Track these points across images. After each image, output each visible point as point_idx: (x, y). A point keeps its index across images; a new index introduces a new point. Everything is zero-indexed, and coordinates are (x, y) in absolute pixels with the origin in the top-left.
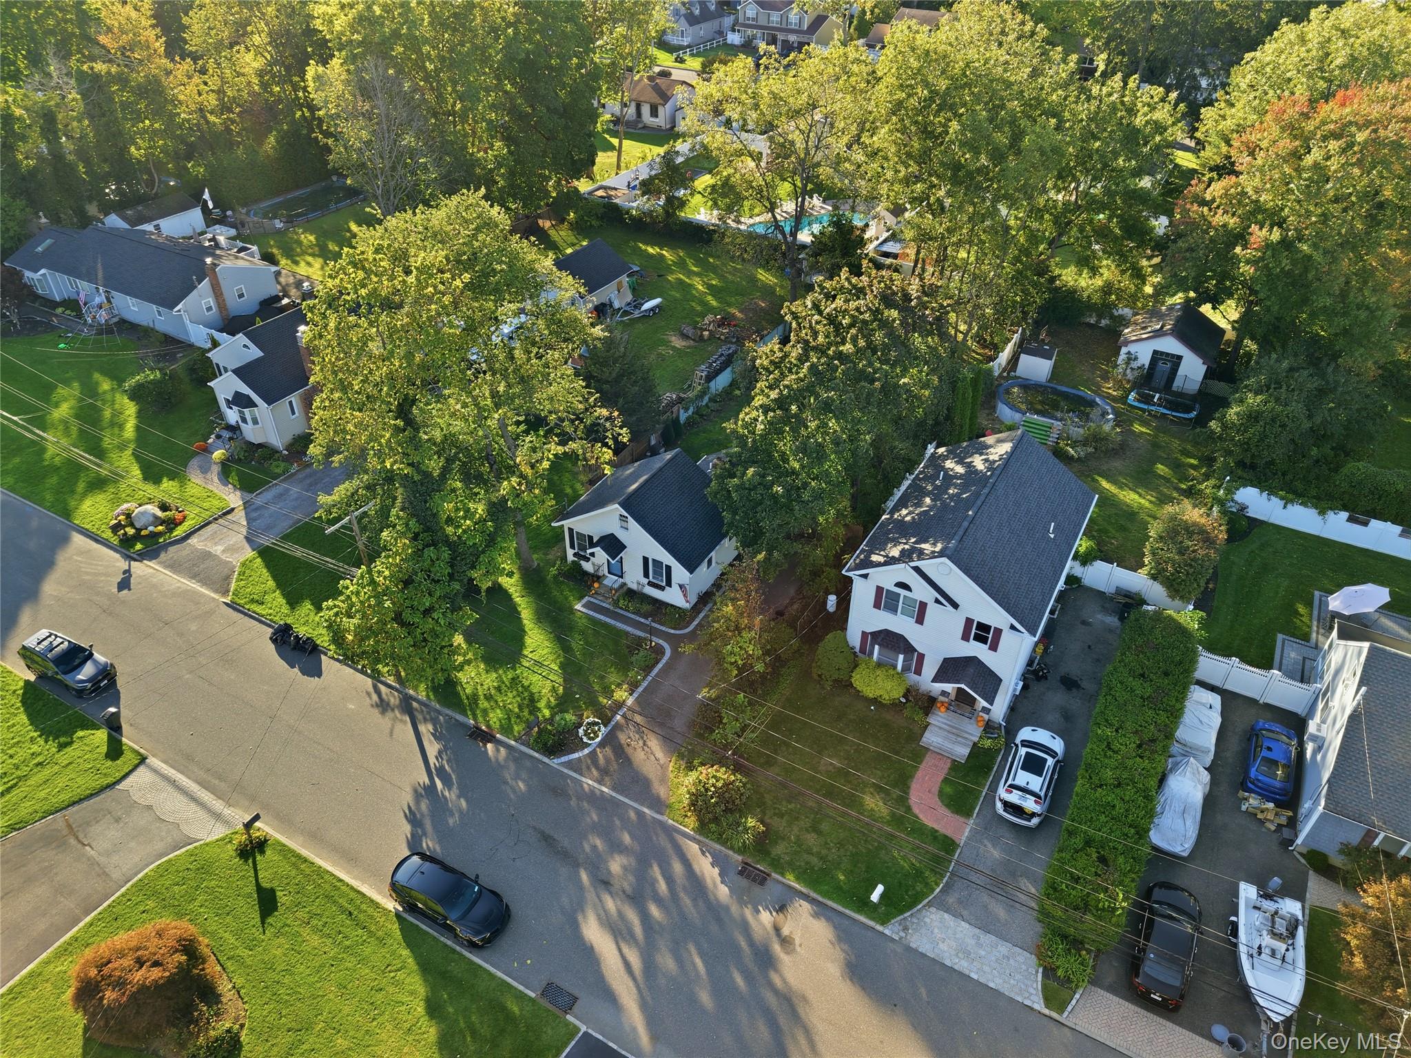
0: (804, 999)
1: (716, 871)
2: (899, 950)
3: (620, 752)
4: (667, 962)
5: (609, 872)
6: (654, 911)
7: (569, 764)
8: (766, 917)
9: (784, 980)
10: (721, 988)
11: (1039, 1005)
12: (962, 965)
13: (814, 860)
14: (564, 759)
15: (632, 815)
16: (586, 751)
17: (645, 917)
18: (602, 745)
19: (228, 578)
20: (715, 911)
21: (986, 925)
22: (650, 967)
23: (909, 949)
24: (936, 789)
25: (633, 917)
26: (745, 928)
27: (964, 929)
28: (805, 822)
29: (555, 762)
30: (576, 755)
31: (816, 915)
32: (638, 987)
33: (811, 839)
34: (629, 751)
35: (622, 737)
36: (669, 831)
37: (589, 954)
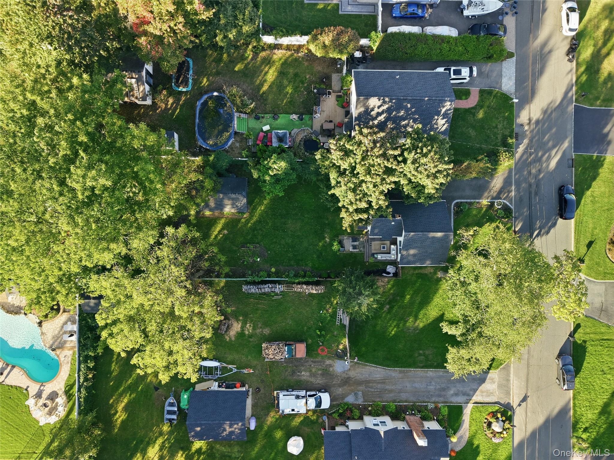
0: (542, 109)
1: (520, 146)
2: (518, 94)
3: (500, 192)
4: (550, 144)
5: (536, 172)
6: (540, 154)
7: (511, 204)
8: (526, 128)
9: (541, 115)
10: (550, 129)
11: (514, 58)
12: (513, 78)
13: (505, 123)
14: (510, 206)
15: (517, 177)
16: (505, 201)
17: (543, 155)
18: (501, 199)
19: (504, 368)
20: (531, 141)
21: (500, 76)
22: (554, 147)
23: (516, 91)
24: (466, 101)
25: (544, 158)
26: (532, 131)
27: (504, 80)
28: (496, 130)
29: (512, 207)
30: (508, 204)
31: (519, 117)
32: (560, 147)
33: (500, 126)
34: (498, 190)
35: (495, 194)
36: (516, 164)
37: (559, 163)
